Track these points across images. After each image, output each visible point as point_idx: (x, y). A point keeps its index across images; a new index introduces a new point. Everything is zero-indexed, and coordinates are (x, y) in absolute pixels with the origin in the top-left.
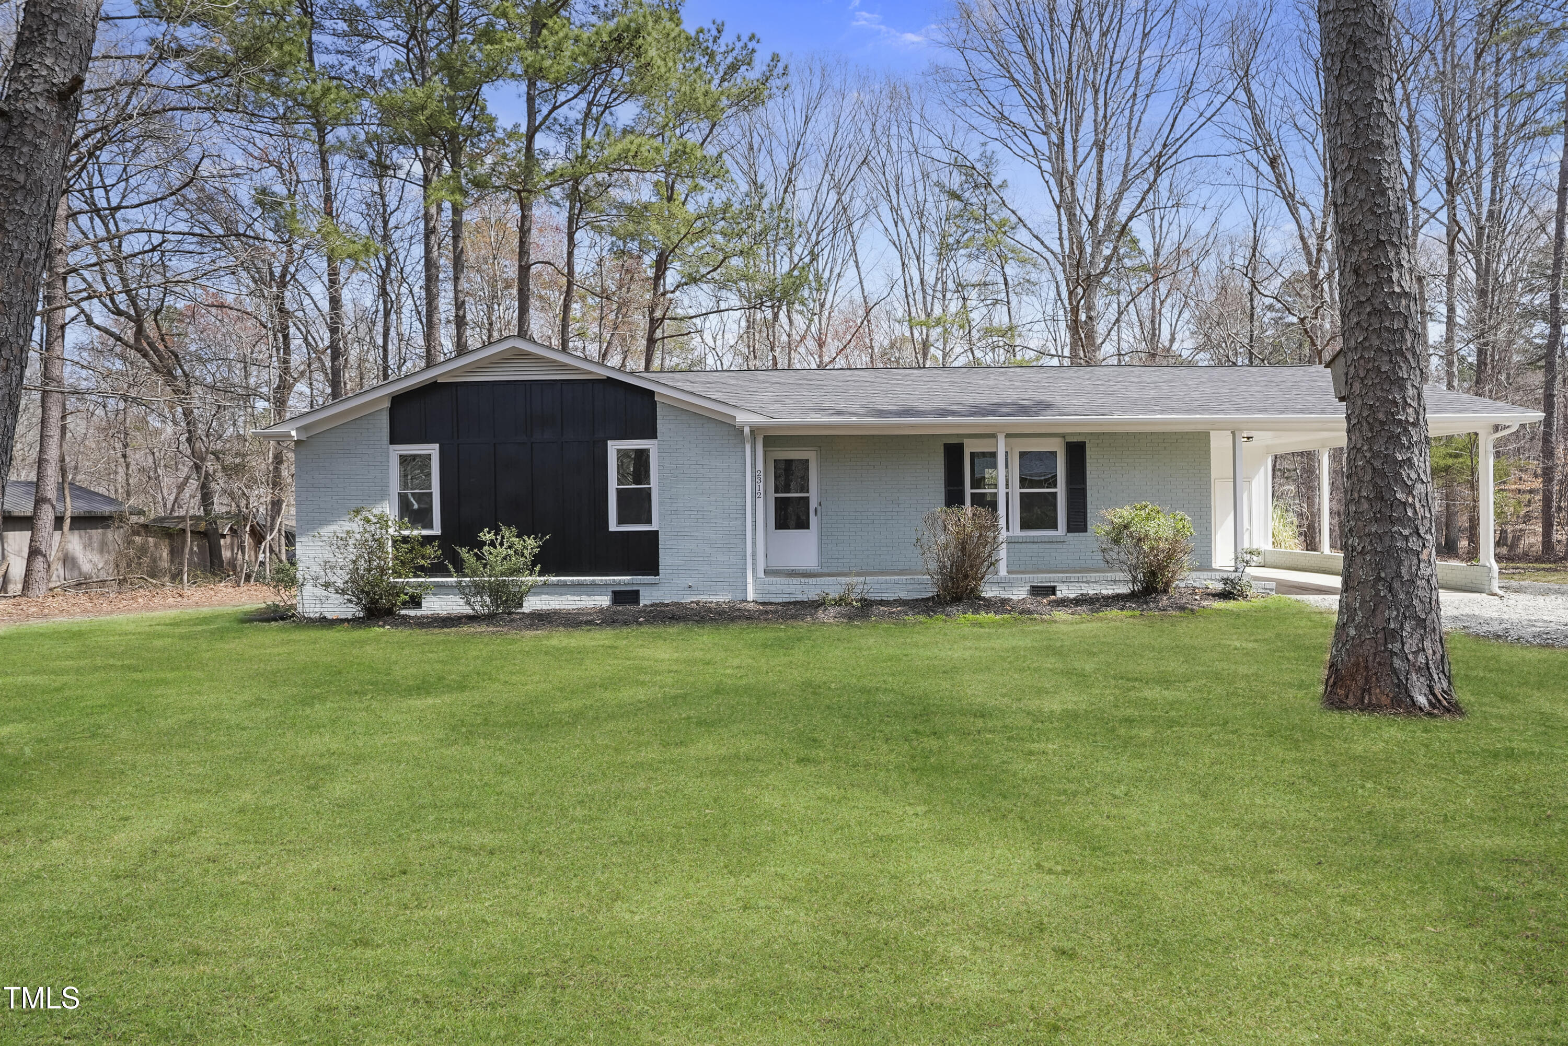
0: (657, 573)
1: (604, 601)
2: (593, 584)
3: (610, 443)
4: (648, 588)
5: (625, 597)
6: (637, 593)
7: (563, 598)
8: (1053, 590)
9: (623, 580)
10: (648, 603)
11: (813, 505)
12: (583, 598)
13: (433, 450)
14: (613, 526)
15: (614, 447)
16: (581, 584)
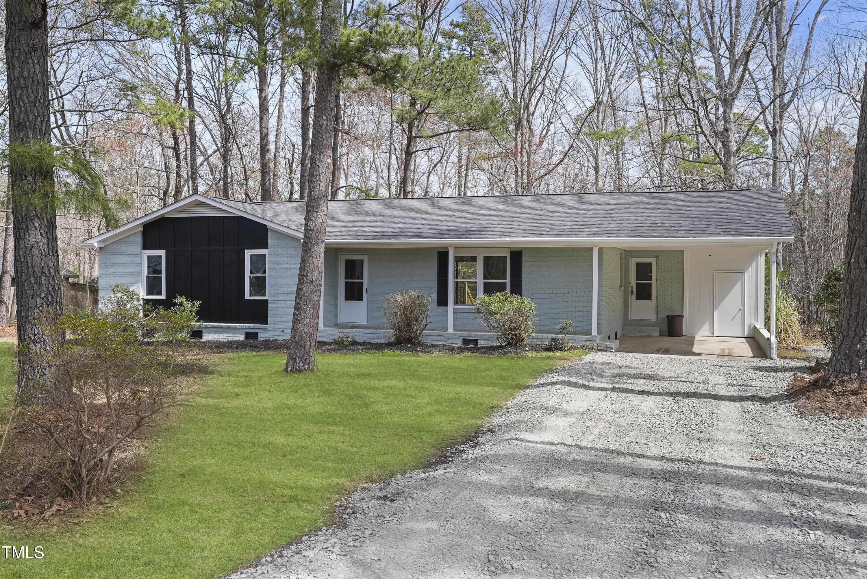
0: (267, 323)
1: (241, 337)
2: (236, 328)
3: (246, 251)
4: (263, 331)
5: (251, 336)
6: (257, 333)
7: (221, 335)
8: (475, 342)
9: (250, 326)
10: (262, 339)
11: (365, 287)
12: (231, 335)
13: (162, 253)
14: (247, 297)
15: (248, 253)
16: (230, 328)
